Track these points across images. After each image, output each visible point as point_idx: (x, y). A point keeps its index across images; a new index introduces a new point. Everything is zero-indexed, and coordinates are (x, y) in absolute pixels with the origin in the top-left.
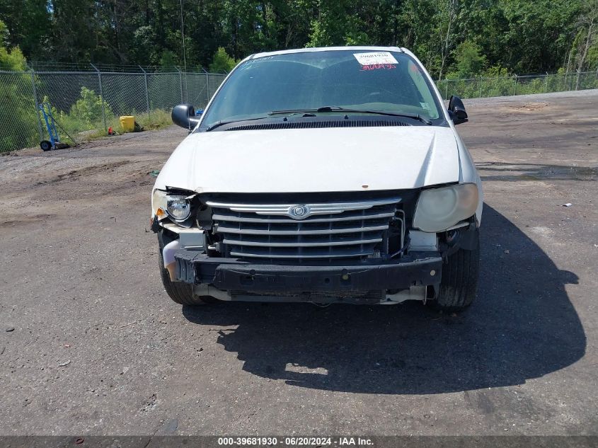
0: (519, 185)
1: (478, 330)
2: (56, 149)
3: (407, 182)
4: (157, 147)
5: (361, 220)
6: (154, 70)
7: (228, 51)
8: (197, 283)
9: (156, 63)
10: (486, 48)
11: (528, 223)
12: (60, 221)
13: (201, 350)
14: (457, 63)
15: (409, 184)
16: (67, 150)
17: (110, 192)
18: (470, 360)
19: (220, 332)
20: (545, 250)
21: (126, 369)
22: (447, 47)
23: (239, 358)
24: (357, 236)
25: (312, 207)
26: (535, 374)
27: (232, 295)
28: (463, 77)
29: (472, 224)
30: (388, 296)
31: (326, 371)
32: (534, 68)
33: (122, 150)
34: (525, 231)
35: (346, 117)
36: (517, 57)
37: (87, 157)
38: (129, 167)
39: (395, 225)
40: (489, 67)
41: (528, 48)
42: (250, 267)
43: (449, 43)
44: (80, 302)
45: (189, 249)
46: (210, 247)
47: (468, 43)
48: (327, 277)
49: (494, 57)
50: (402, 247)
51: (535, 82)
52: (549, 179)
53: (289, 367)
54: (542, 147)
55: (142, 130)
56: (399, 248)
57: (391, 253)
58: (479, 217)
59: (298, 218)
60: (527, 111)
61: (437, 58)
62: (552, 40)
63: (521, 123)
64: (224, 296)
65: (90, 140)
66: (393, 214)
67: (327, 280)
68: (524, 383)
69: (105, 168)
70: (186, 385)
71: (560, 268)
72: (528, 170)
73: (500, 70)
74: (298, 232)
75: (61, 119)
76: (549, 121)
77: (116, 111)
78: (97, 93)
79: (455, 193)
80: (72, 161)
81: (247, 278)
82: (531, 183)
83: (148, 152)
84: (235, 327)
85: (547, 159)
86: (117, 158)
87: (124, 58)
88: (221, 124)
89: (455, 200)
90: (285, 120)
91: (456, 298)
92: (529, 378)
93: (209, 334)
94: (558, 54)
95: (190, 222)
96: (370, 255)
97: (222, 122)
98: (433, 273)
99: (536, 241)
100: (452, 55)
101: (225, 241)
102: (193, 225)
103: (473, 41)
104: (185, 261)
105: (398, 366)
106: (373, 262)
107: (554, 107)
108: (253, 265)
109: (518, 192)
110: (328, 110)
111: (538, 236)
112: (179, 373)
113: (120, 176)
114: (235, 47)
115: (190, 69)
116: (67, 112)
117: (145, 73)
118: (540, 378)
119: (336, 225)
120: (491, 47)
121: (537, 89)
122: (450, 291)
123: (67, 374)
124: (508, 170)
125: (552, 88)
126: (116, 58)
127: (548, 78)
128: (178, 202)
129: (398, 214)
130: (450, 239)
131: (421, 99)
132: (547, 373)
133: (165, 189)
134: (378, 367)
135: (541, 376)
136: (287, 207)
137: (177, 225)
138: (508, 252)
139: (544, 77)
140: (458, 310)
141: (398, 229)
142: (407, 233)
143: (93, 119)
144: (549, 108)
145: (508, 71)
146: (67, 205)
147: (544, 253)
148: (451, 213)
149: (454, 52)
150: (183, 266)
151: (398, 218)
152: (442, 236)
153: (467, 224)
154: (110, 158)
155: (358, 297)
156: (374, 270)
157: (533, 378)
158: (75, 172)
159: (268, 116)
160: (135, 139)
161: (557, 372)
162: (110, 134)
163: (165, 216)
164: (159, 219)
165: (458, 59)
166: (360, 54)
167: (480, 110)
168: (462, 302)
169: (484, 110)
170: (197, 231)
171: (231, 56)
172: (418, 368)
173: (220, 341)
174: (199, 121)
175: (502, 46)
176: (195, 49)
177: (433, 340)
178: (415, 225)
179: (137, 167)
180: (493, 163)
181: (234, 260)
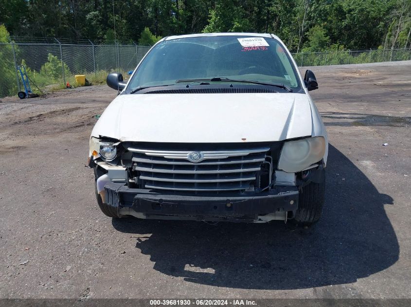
0: (352, 129)
1: (323, 239)
2: (29, 98)
3: (274, 136)
4: (101, 97)
5: (240, 164)
6: (99, 43)
7: (152, 30)
8: (121, 207)
9: (102, 38)
10: (329, 32)
11: (358, 158)
12: (28, 152)
13: (124, 253)
14: (309, 41)
15: (276, 138)
16: (37, 98)
17: (65, 130)
18: (317, 263)
19: (139, 239)
20: (370, 178)
21: (68, 268)
22: (302, 30)
23: (152, 259)
24: (237, 175)
25: (205, 154)
26: (364, 274)
27: (147, 215)
28: (313, 51)
29: (320, 166)
30: (260, 217)
31: (214, 270)
32: (362, 45)
33: (75, 99)
34: (356, 164)
35: (231, 86)
36: (351, 37)
37: (50, 104)
38: (80, 112)
39: (265, 167)
40: (331, 44)
41: (358, 32)
42: (159, 197)
43: (304, 27)
44: (39, 214)
45: (115, 182)
46: (130, 181)
47: (317, 27)
48: (215, 205)
49: (335, 38)
50: (270, 182)
51: (363, 55)
52: (372, 125)
53: (187, 268)
54: (368, 102)
55: (91, 85)
56: (268, 184)
57: (262, 187)
58: (325, 161)
59: (195, 161)
60: (357, 75)
61: (296, 37)
62: (375, 26)
63: (352, 84)
64: (140, 215)
65: (54, 91)
66: (263, 159)
67: (215, 207)
68: (355, 281)
69: (63, 112)
70: (112, 280)
71: (380, 192)
72: (358, 118)
73: (339, 46)
74: (194, 172)
75: (34, 76)
76: (372, 83)
77: (73, 71)
78: (59, 58)
79: (308, 144)
80: (40, 107)
81: (156, 205)
82: (360, 128)
83: (94, 101)
84: (149, 235)
85: (370, 110)
86: (72, 104)
87: (79, 34)
88: (141, 89)
89: (309, 149)
90: (188, 87)
91: (308, 217)
92: (359, 277)
93: (130, 240)
94: (379, 36)
95: (116, 161)
96: (247, 189)
97: (142, 87)
98: (292, 202)
99: (364, 171)
100: (306, 35)
101: (142, 177)
102: (119, 164)
103: (321, 26)
104: (112, 191)
105: (265, 267)
106: (249, 194)
107: (376, 73)
108: (161, 196)
109: (351, 135)
110: (218, 80)
111: (365, 168)
112: (108, 271)
113: (73, 118)
114: (157, 27)
115: (125, 42)
116: (38, 71)
117: (93, 45)
118: (367, 278)
119: (222, 167)
120: (333, 30)
121: (364, 60)
122: (304, 211)
123: (26, 271)
124: (344, 118)
125: (374, 59)
126: (74, 34)
127: (372, 52)
128: (108, 146)
129: (267, 159)
130: (304, 177)
131: (285, 72)
132: (372, 273)
133: (98, 137)
134: (251, 268)
135: (367, 276)
136: (187, 154)
137: (107, 163)
138: (344, 179)
139: (368, 52)
140: (309, 224)
141: (267, 169)
142: (274, 173)
143: (56, 76)
144: (371, 74)
145: (344, 47)
146: (34, 140)
147: (369, 181)
148: (306, 158)
149: (308, 33)
150: (110, 194)
151: (267, 162)
152: (299, 175)
153: (317, 166)
154: (67, 105)
155: (237, 218)
156: (249, 200)
157: (362, 277)
158: (41, 115)
159: (175, 83)
160: (87, 91)
161: (379, 273)
162: (68, 87)
163: (99, 156)
164: (94, 158)
165: (310, 38)
166: (242, 39)
167: (325, 75)
168: (312, 219)
169: (328, 74)
170: (121, 168)
171: (153, 34)
172: (280, 268)
173: (138, 246)
174: (126, 85)
175: (340, 30)
176: (129, 28)
177: (291, 246)
178: (280, 167)
179: (86, 111)
180: (334, 113)
181: (147, 191)
